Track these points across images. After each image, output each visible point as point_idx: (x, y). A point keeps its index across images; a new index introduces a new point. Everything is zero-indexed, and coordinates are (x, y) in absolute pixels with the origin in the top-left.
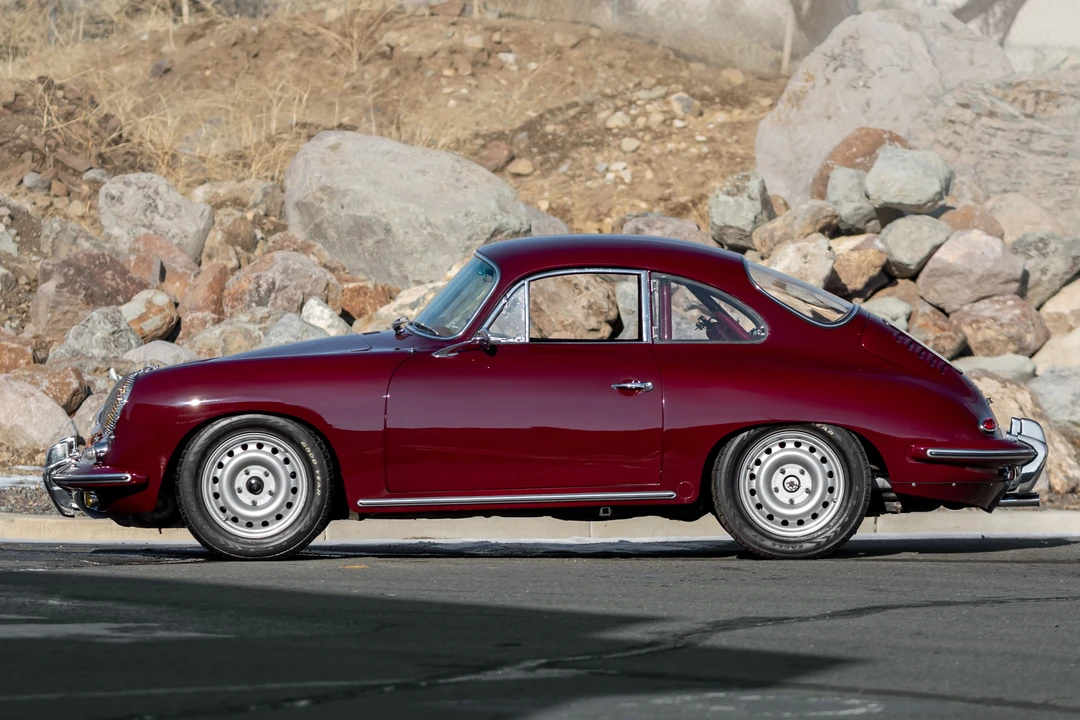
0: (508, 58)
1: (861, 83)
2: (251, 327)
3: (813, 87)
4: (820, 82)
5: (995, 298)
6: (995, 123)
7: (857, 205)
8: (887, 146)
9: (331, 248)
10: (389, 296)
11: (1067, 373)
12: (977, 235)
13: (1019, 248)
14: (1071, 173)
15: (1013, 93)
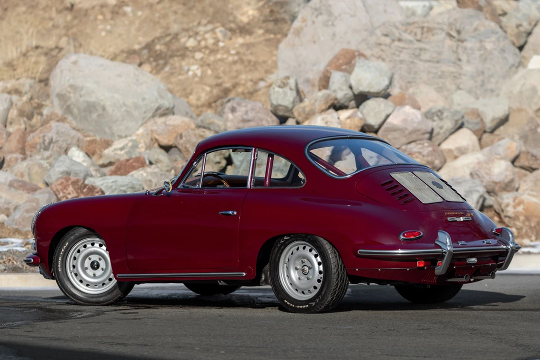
0: (128, 9)
1: (330, 23)
2: (42, 162)
3: (306, 26)
4: (310, 23)
5: (418, 142)
6: (401, 44)
7: (345, 92)
8: (357, 59)
9: (75, 118)
10: (108, 144)
11: (460, 181)
12: (408, 109)
13: (429, 115)
14: (442, 72)
15: (411, 28)
